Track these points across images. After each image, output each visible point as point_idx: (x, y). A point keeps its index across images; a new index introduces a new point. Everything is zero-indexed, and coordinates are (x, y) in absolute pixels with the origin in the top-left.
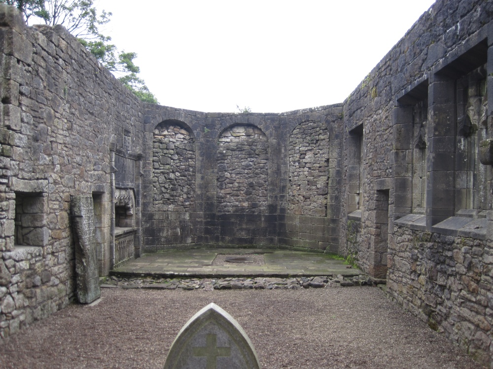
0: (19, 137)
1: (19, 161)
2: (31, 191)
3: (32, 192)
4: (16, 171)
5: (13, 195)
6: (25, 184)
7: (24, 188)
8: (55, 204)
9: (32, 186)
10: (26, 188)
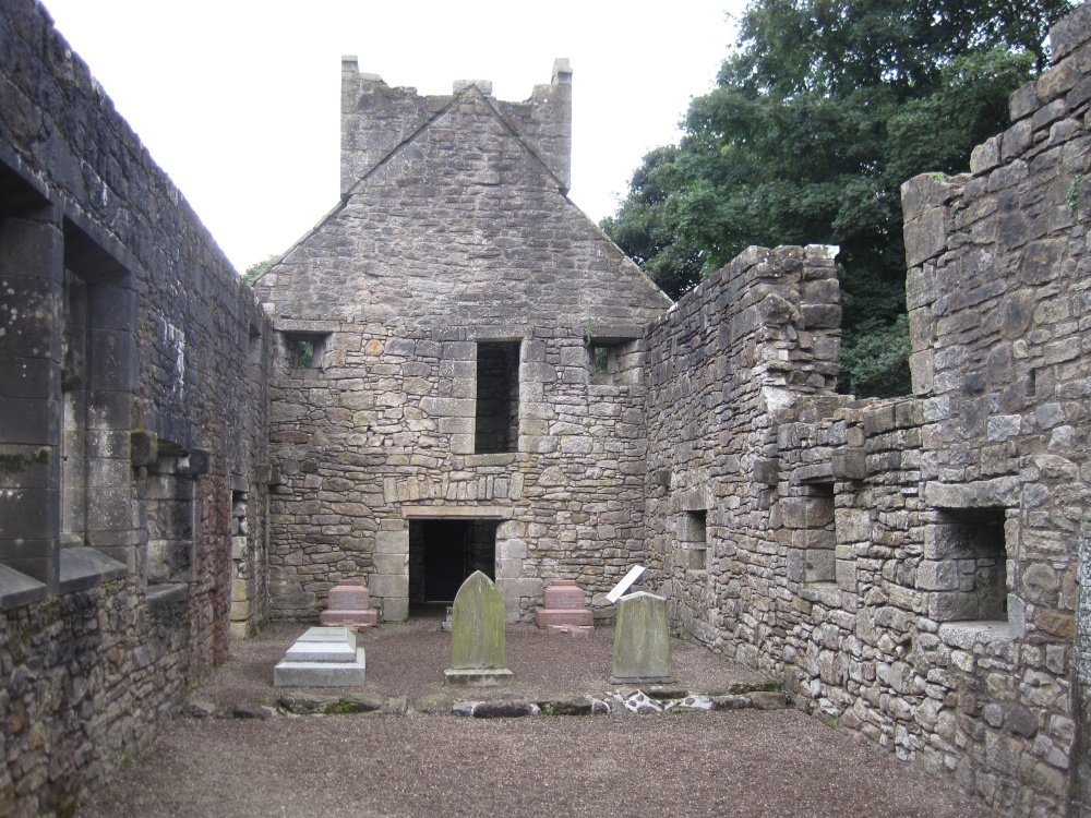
0: (932, 404)
1: (937, 450)
2: (965, 506)
3: (970, 509)
4: (932, 471)
5: (932, 515)
6: (950, 491)
7: (949, 501)
8: (1043, 537)
9: (965, 495)
10: (954, 501)
